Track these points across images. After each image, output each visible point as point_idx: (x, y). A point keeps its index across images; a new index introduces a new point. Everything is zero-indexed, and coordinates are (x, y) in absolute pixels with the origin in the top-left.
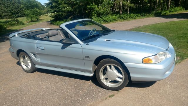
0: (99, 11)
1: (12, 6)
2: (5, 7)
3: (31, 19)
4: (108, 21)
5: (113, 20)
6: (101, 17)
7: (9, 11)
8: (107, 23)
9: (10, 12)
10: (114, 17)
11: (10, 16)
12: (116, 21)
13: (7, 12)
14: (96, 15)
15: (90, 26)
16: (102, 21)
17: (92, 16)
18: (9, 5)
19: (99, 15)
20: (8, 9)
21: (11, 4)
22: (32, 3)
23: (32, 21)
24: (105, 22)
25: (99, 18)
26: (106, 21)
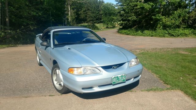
0: (165, 23)
1: (97, 12)
2: (92, 13)
3: (106, 26)
4: (175, 35)
5: (183, 35)
6: (167, 30)
7: (94, 16)
8: (172, 37)
9: (95, 18)
10: (187, 31)
11: (94, 21)
12: (187, 36)
13: (92, 18)
14: (162, 26)
15: (151, 37)
16: (167, 34)
17: (157, 27)
18: (95, 11)
19: (165, 27)
20: (93, 15)
21: (97, 10)
22: (111, 11)
23: (107, 28)
24: (171, 36)
25: (165, 30)
26: (172, 34)
